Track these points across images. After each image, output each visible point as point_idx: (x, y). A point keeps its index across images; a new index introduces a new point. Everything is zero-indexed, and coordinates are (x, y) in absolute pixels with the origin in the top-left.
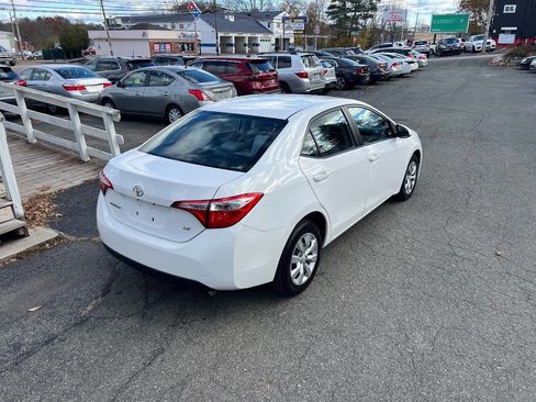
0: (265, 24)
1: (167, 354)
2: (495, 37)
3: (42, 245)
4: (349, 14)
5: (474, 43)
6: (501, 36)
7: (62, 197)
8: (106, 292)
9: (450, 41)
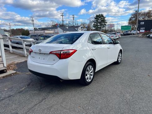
0: (76, 29)
1: (46, 100)
2: (139, 31)
3: (11, 74)
4: (99, 26)
5: (133, 32)
6: (140, 30)
7: (18, 64)
8: (28, 85)
9: (127, 32)
